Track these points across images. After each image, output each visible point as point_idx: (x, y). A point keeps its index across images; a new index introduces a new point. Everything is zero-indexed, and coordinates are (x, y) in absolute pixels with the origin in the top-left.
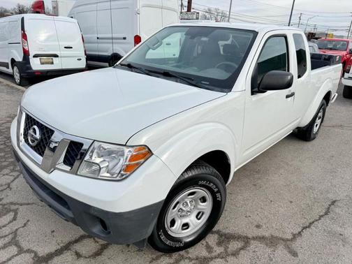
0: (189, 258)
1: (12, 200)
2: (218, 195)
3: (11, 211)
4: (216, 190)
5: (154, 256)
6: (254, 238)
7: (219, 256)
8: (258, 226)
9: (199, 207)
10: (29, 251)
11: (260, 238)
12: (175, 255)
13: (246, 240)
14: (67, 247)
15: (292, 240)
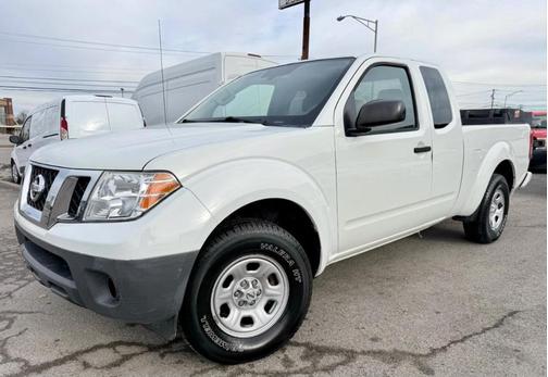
0: (253, 373)
1: (10, 308)
2: (296, 272)
3: (5, 319)
4: (291, 263)
5: (199, 369)
6: (363, 353)
7: (301, 371)
8: (374, 340)
9: (268, 291)
10: (18, 360)
11: (374, 353)
12: (232, 369)
13: (350, 355)
14: (72, 357)
15: (427, 356)
